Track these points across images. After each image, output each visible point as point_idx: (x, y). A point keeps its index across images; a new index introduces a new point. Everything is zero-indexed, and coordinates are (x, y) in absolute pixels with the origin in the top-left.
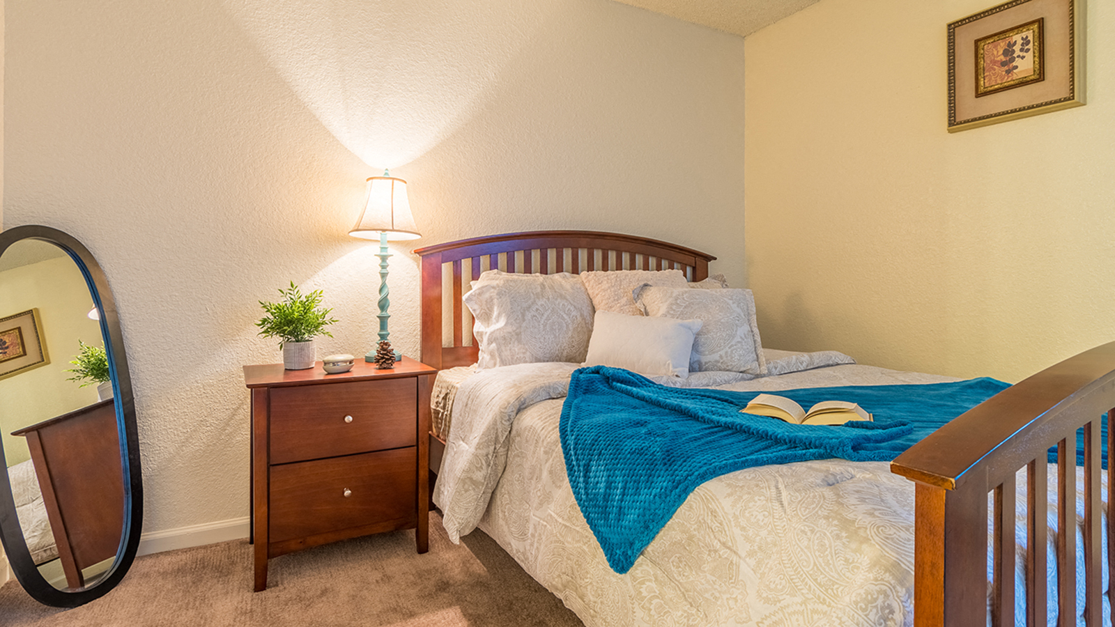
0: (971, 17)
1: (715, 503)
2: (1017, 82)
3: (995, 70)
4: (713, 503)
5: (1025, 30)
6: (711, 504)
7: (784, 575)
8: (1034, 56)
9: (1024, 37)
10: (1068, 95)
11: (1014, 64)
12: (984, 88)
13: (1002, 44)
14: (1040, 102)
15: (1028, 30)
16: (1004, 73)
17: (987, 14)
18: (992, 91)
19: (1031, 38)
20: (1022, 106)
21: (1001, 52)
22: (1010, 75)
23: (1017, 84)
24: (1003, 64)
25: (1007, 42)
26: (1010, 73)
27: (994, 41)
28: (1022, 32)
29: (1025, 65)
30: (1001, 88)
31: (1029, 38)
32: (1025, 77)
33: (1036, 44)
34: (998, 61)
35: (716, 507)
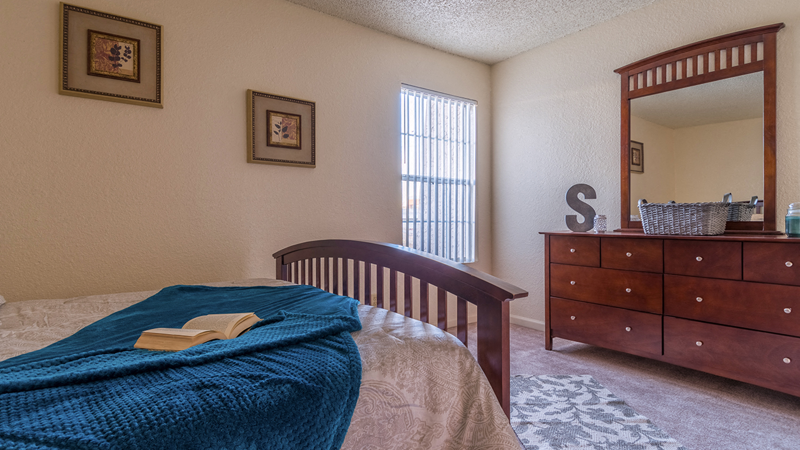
0: (85, 9)
1: (382, 384)
2: (122, 76)
3: (104, 60)
4: (381, 386)
5: (128, 42)
6: (380, 387)
7: (445, 390)
8: (134, 64)
9: (127, 47)
10: (155, 99)
11: (119, 62)
12: (95, 70)
13: (111, 44)
14: (137, 97)
15: (131, 43)
16: (111, 65)
17: (99, 14)
18: (102, 75)
19: (132, 49)
20: (125, 95)
21: (109, 49)
22: (116, 68)
23: (122, 78)
24: (111, 59)
25: (114, 44)
26: (116, 67)
27: (104, 38)
28: (126, 42)
29: (127, 67)
30: (109, 76)
31: (130, 49)
32: (128, 76)
33: (136, 56)
34: (107, 55)
35: (385, 387)
